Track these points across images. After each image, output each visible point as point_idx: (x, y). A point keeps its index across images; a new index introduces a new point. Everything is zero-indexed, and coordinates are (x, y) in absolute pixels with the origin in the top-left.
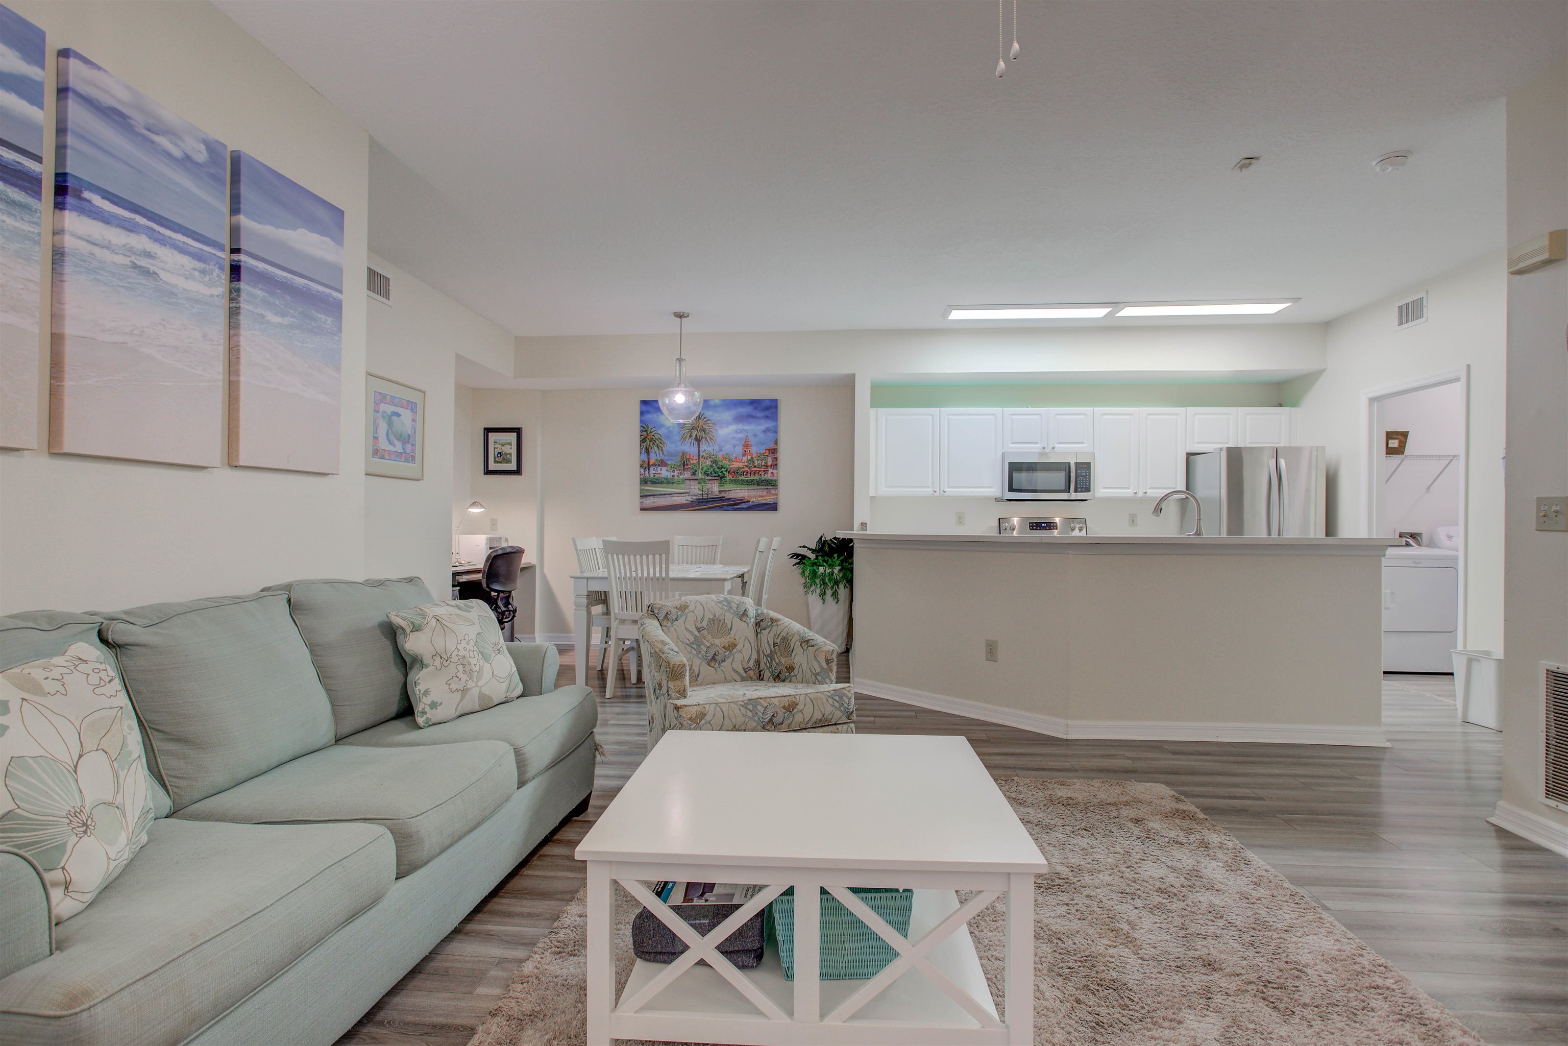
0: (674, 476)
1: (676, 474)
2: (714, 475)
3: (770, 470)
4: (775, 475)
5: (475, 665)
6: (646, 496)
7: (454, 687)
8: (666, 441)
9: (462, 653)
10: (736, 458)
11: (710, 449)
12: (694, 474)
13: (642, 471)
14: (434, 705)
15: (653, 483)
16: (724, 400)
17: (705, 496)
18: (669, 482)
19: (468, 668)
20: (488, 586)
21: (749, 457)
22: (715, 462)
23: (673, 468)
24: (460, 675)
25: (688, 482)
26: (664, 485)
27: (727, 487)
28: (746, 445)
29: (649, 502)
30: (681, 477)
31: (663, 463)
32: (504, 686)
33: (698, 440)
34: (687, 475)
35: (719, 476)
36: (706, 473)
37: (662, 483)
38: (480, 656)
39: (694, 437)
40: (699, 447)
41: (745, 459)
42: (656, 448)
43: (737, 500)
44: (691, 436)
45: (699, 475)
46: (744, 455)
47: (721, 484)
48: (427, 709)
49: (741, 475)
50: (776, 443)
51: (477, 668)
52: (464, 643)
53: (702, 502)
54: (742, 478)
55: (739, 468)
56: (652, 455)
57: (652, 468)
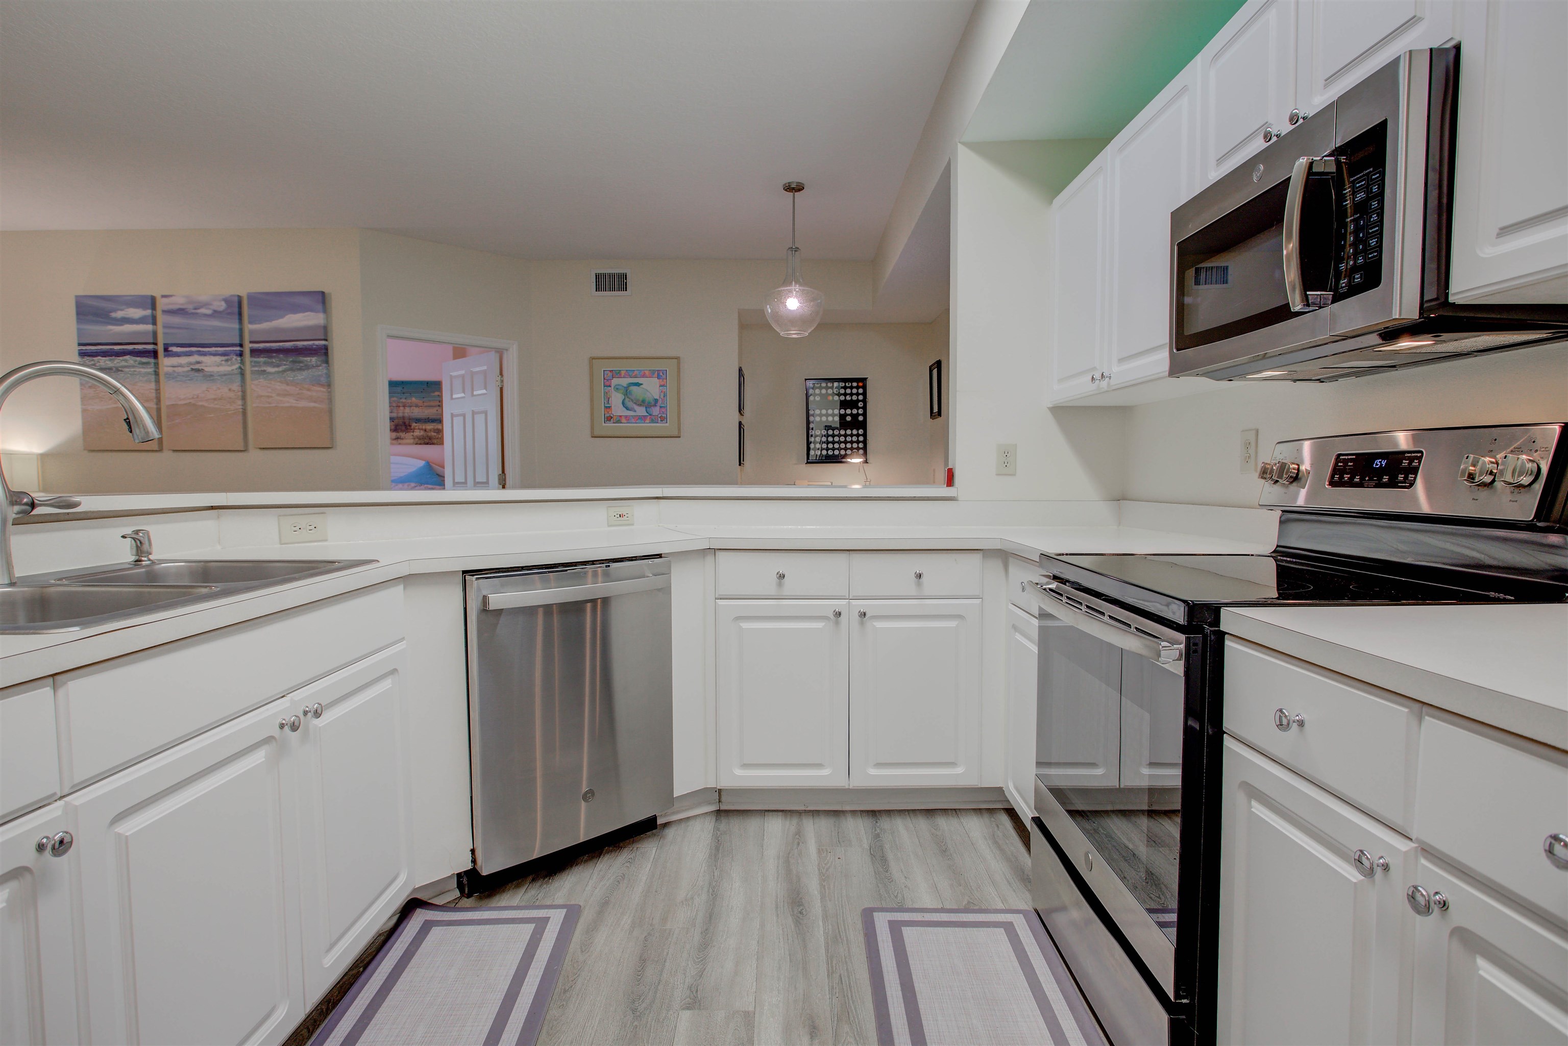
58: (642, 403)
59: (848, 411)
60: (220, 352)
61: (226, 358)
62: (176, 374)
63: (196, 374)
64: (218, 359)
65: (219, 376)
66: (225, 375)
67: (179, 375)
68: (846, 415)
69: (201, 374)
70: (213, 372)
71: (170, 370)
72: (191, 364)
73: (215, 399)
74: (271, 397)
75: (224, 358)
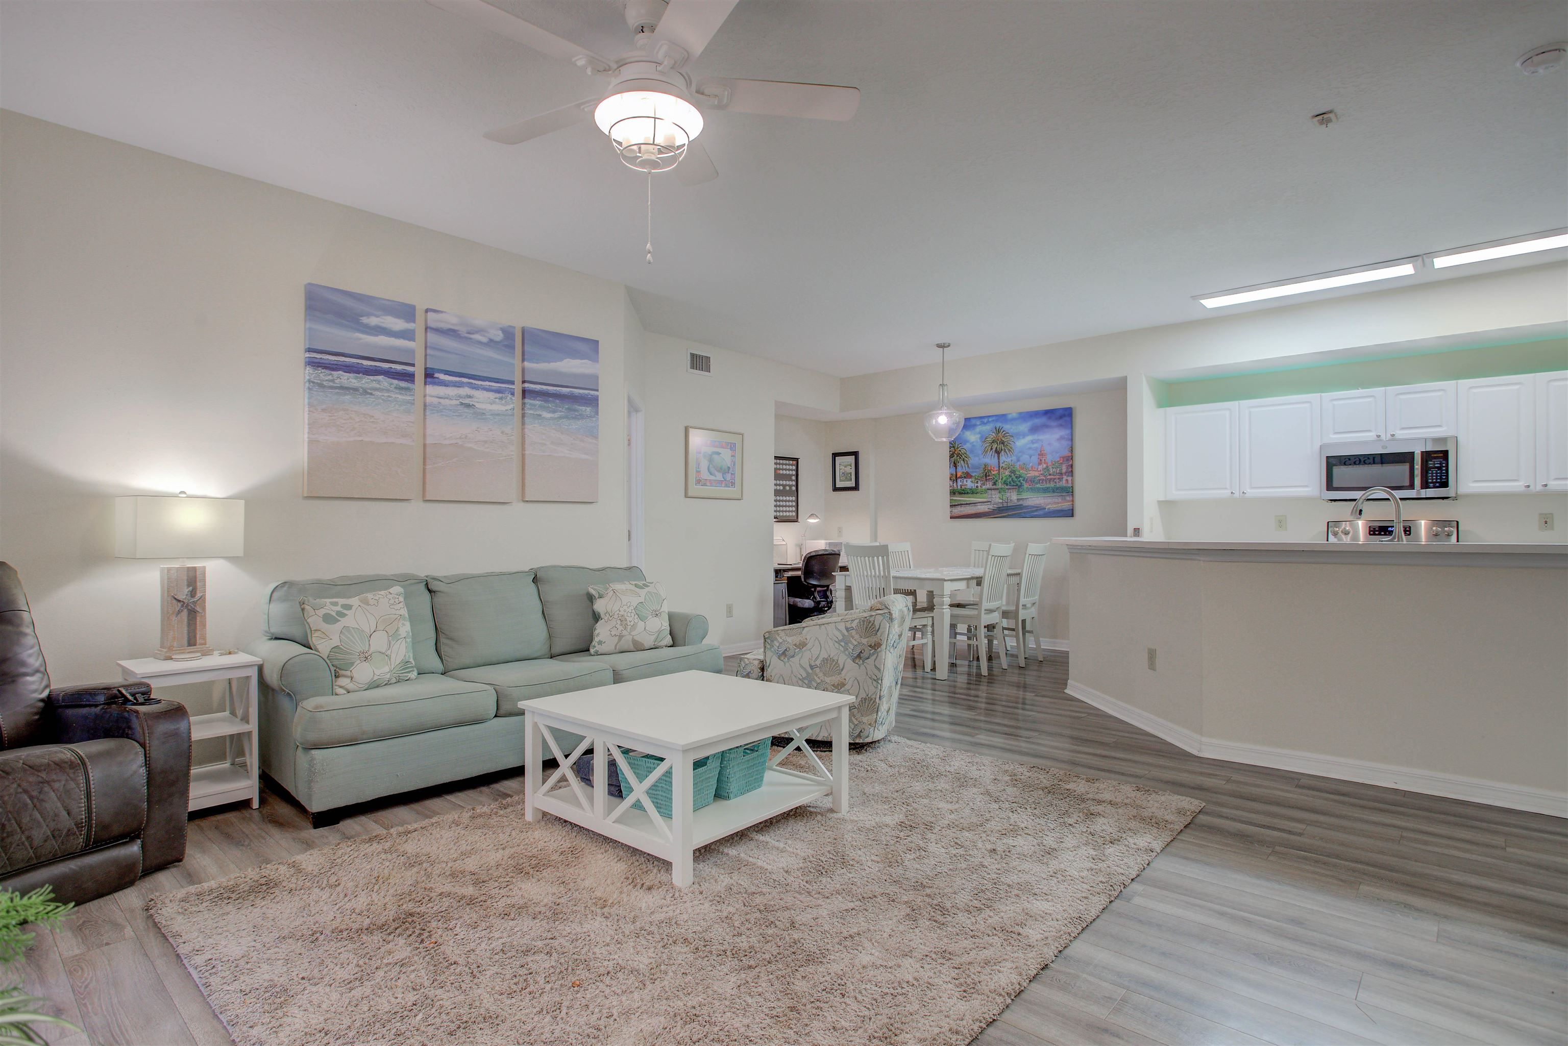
0: (977, 487)
1: (979, 485)
2: (1012, 484)
3: (1065, 477)
4: (1070, 482)
5: (630, 622)
6: (955, 505)
7: (613, 633)
8: (970, 456)
9: (621, 613)
10: (1032, 467)
11: (1009, 460)
12: (995, 484)
13: (951, 483)
14: (600, 643)
15: (960, 493)
16: (1020, 413)
17: (1005, 505)
18: (973, 492)
19: (624, 623)
20: (805, 581)
21: (1045, 466)
22: (1013, 472)
23: (977, 480)
24: (618, 626)
25: (990, 491)
26: (969, 495)
27: (1025, 495)
28: (1041, 454)
29: (958, 511)
30: (984, 487)
31: (968, 475)
32: (653, 638)
33: (998, 452)
34: (989, 485)
35: (1017, 485)
36: (1005, 483)
37: (968, 493)
38: (636, 616)
39: (994, 450)
40: (999, 459)
41: (1040, 467)
42: (962, 462)
43: (1034, 507)
44: (992, 449)
45: (999, 485)
46: (1040, 464)
47: (1019, 493)
48: (596, 644)
49: (1037, 483)
50: (1072, 451)
51: (632, 623)
52: (625, 607)
53: (1003, 510)
54: (1038, 486)
55: (1035, 477)
56: (959, 468)
57: (959, 480)
58: (720, 470)
59: (788, 483)
60: (493, 388)
61: (501, 395)
62: (441, 407)
63: (466, 410)
64: (492, 395)
65: (492, 415)
66: (498, 415)
67: (445, 409)
68: (786, 485)
69: (471, 411)
70: (485, 409)
71: (435, 401)
72: (460, 397)
73: (485, 442)
74: (545, 444)
75: (498, 395)
